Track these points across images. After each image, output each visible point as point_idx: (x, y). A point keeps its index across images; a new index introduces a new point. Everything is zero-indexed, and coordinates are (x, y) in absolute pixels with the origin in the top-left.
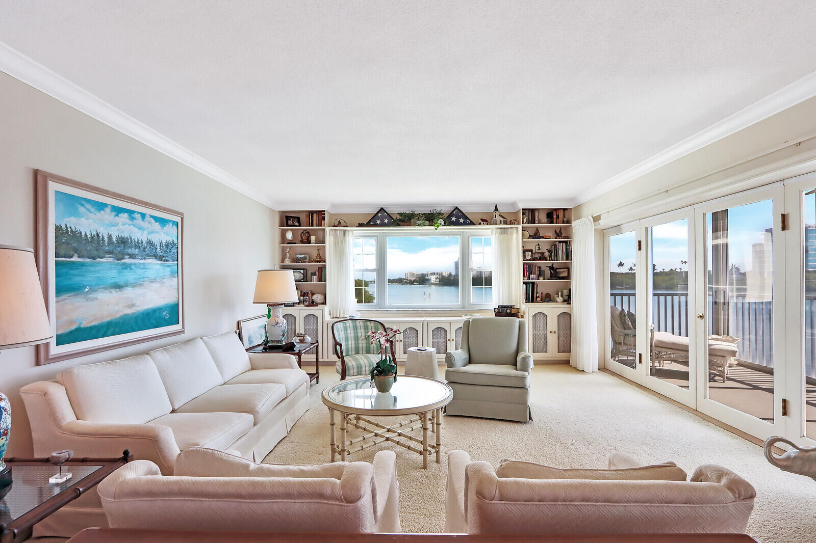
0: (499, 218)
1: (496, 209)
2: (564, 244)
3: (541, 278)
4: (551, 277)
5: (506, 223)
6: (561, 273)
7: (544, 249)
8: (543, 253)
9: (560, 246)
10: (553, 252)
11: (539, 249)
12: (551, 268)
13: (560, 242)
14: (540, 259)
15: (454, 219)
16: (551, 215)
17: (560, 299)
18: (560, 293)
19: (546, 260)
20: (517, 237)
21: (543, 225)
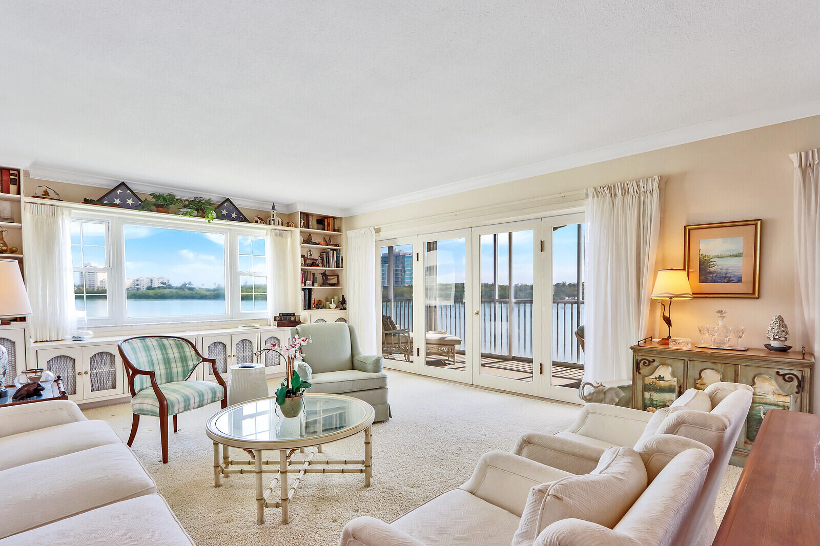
0: (277, 219)
1: (273, 208)
2: (335, 252)
3: (316, 285)
4: (323, 284)
5: (283, 224)
6: (331, 280)
7: (316, 255)
8: (315, 259)
9: (331, 253)
10: (324, 259)
11: (311, 255)
12: (324, 275)
13: (332, 250)
14: (312, 265)
15: (224, 212)
16: (322, 221)
17: (333, 305)
18: (333, 300)
19: (318, 266)
20: (296, 240)
21: (316, 231)
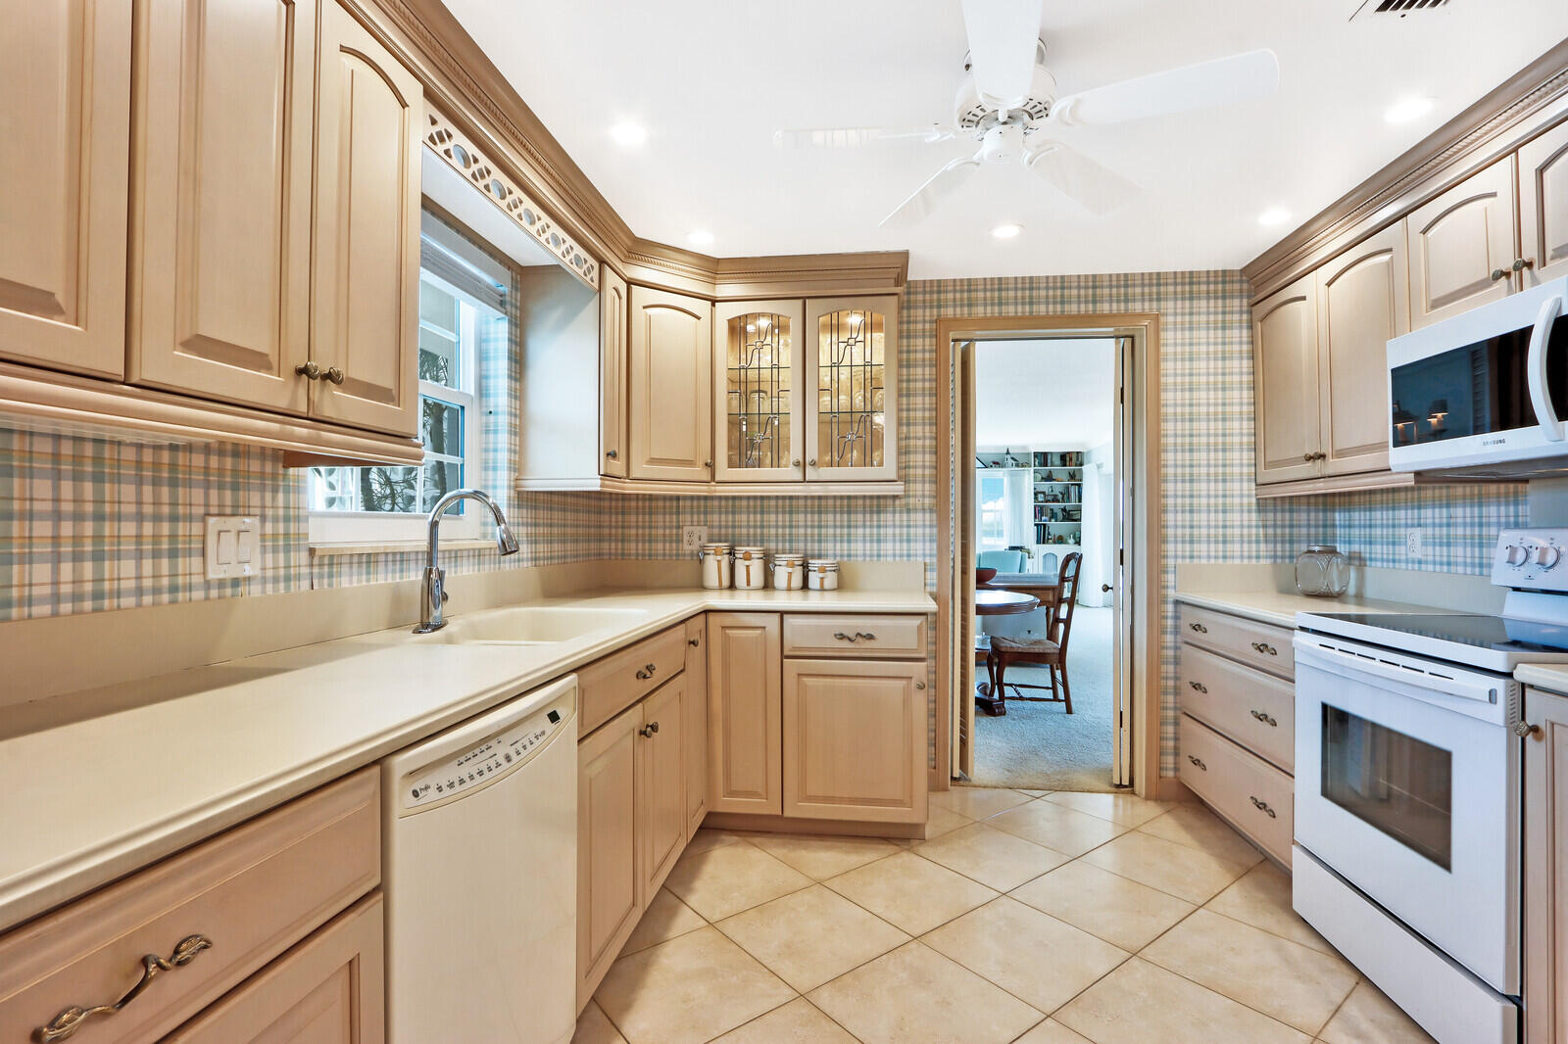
0: (1010, 461)
1: (1008, 453)
2: (1076, 487)
3: (1053, 520)
4: (1062, 519)
5: (1017, 465)
6: (1072, 516)
7: (1057, 492)
8: (1056, 495)
9: (1072, 489)
10: (1066, 495)
11: (1053, 491)
12: (1063, 510)
13: (1072, 484)
14: (1053, 501)
16: (1065, 458)
18: (1070, 535)
19: (1058, 501)
20: (1028, 479)
21: (1057, 469)
